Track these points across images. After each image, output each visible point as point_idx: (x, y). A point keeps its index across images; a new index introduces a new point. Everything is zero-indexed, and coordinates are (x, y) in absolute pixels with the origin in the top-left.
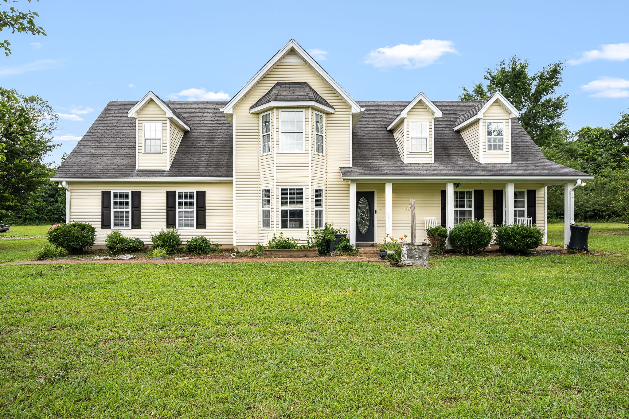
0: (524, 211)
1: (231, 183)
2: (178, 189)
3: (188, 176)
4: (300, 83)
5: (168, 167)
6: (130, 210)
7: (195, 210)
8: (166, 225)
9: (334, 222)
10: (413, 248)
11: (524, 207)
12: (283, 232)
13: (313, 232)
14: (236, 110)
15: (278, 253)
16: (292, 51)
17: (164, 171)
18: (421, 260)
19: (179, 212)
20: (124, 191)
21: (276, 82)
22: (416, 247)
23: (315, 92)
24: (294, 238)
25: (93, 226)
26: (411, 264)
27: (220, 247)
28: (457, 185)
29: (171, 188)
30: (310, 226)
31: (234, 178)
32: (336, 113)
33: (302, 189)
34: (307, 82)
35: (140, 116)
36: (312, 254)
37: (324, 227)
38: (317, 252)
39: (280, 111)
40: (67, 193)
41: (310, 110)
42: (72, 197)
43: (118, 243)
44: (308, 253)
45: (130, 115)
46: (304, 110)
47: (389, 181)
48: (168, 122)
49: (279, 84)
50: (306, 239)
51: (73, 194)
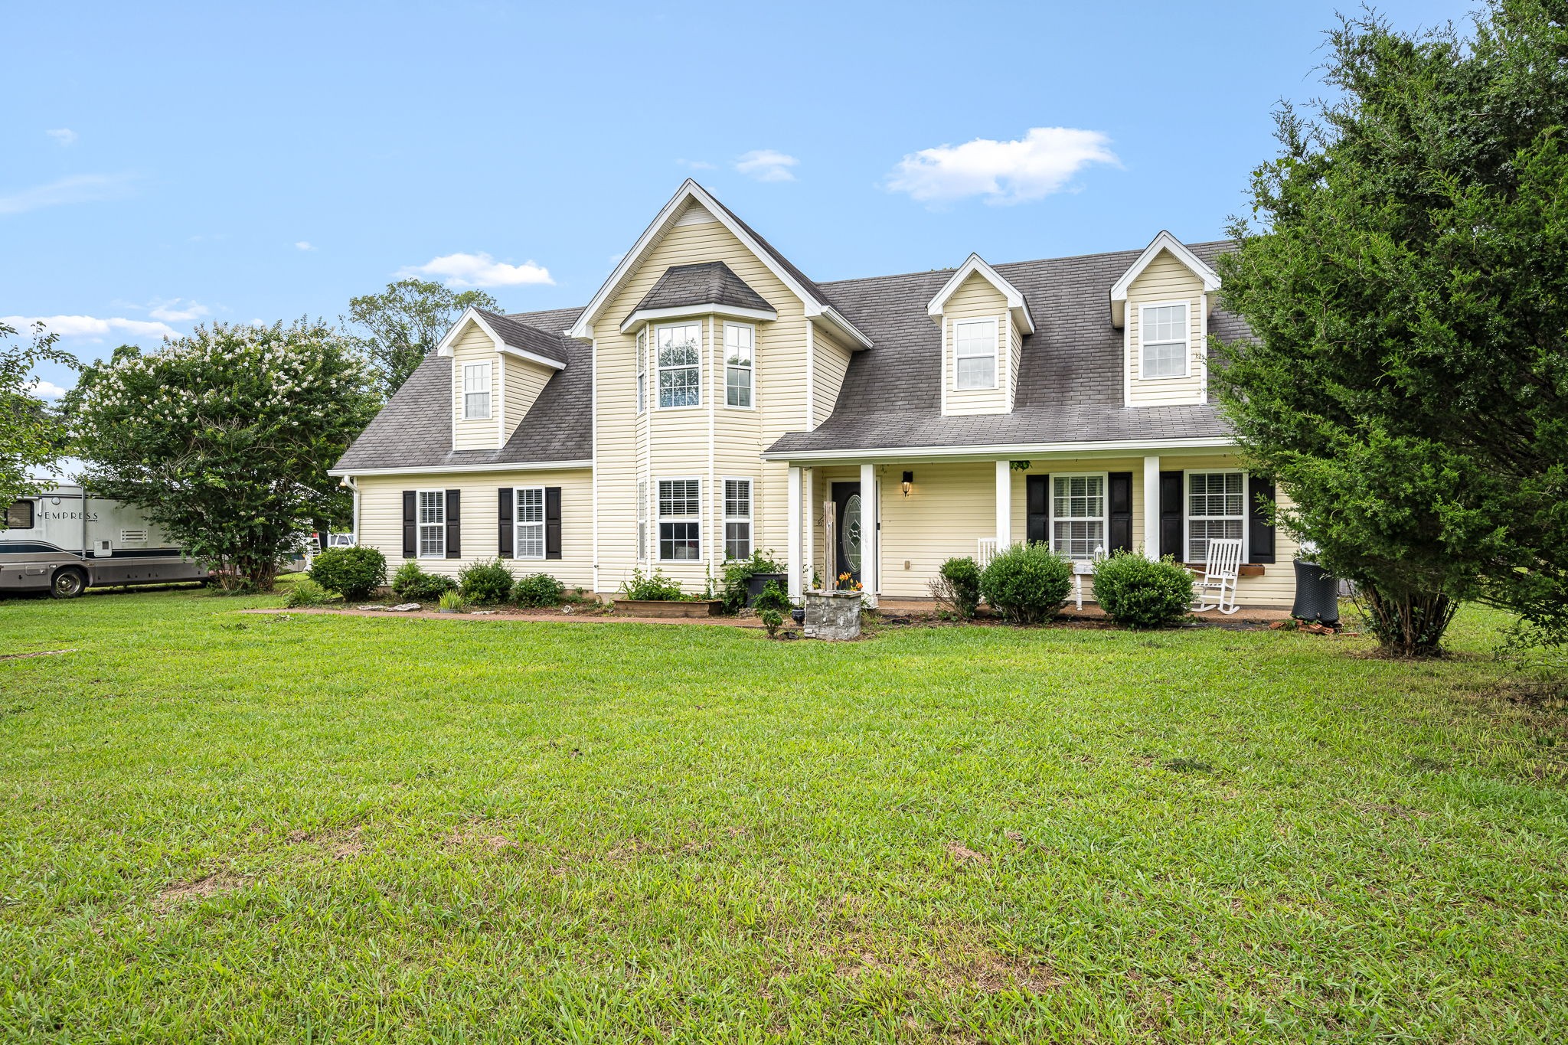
0: (1240, 522)
1: (588, 471)
2: (518, 485)
3: (528, 461)
4: (710, 264)
5: (501, 444)
6: (444, 524)
7: (543, 523)
8: (497, 553)
9: (774, 548)
10: (818, 602)
11: (1241, 514)
12: (661, 567)
13: (719, 568)
14: (597, 329)
15: (638, 607)
16: (692, 203)
17: (494, 451)
18: (833, 628)
19: (520, 527)
20: (435, 490)
21: (666, 268)
22: (823, 600)
23: (738, 279)
24: (672, 580)
25: (382, 552)
26: (814, 635)
27: (585, 596)
28: (1018, 464)
29: (505, 484)
30: (711, 556)
31: (593, 463)
32: (781, 319)
33: (697, 482)
34: (724, 261)
35: (458, 352)
36: (698, 611)
37: (752, 558)
38: (707, 608)
39: (656, 327)
40: (356, 496)
41: (711, 321)
42: (363, 501)
43: (410, 583)
44: (690, 609)
45: (440, 353)
46: (700, 322)
47: (867, 461)
48: (501, 359)
49: (672, 270)
50: (703, 582)
51: (363, 497)
